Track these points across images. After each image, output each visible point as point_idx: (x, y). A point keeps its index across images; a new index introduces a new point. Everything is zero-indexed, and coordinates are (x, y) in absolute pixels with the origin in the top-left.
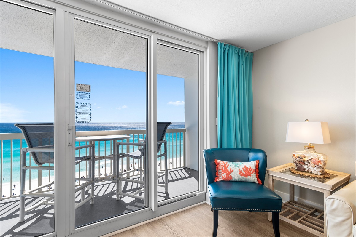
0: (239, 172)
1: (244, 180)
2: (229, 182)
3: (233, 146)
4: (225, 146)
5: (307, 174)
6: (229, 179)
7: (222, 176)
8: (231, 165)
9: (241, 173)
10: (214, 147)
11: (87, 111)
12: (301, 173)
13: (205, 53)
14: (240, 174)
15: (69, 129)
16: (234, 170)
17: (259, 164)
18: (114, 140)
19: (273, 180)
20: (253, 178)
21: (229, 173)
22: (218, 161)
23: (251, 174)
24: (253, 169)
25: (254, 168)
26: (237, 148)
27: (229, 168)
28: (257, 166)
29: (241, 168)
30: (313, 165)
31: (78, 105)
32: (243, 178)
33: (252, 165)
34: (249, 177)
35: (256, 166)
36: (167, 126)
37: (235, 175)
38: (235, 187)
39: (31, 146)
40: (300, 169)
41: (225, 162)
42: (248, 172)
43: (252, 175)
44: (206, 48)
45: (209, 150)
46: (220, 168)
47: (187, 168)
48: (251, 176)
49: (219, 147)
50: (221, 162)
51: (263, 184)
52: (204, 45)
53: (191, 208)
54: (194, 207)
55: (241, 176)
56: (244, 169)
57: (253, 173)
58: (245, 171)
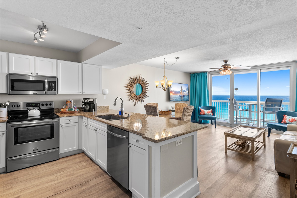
9: (289, 121)
13: (292, 67)
31: (235, 94)
34: (292, 122)
56: (291, 119)
57: (294, 121)
58: (291, 120)
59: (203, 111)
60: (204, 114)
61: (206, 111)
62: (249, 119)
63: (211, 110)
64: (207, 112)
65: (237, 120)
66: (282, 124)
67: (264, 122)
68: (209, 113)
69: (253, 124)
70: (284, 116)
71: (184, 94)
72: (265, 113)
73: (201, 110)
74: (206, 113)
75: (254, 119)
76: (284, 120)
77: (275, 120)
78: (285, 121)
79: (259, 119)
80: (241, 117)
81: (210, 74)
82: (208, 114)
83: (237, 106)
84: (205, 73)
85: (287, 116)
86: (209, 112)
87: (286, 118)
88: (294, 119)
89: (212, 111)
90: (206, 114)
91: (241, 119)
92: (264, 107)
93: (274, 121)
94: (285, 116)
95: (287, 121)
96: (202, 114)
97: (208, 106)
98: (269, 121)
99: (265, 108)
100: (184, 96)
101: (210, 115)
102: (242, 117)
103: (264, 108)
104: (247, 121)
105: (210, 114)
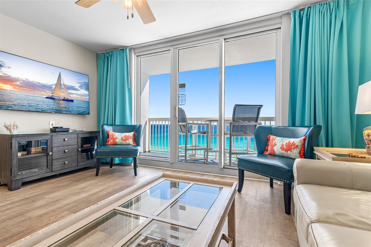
0: (281, 146)
8: (278, 140)
9: (282, 148)
11: (183, 99)
16: (277, 144)
17: (305, 140)
23: (292, 149)
24: (295, 145)
25: (298, 144)
28: (303, 142)
29: (284, 143)
31: (180, 96)
32: (284, 152)
33: (297, 140)
34: (289, 152)
35: (301, 142)
42: (289, 147)
43: (293, 151)
46: (270, 142)
48: (291, 151)
55: (282, 150)
56: (286, 144)
57: (294, 148)
58: (286, 146)
59: (113, 136)
60: (115, 144)
61: (119, 137)
62: (207, 150)
63: (131, 134)
64: (122, 139)
65: (186, 152)
66: (266, 157)
67: (231, 153)
68: (125, 140)
69: (214, 157)
70: (270, 137)
71: (71, 96)
72: (233, 136)
73: (108, 135)
74: (118, 141)
75: (216, 150)
76: (269, 148)
77: (248, 148)
78: (272, 148)
79: (223, 148)
80: (195, 146)
81: (135, 53)
82: (124, 142)
83: (186, 124)
84: (122, 49)
85: (275, 137)
86: (127, 138)
87: (274, 142)
88: (292, 142)
89: (134, 135)
90: (120, 143)
91: (195, 150)
92: (231, 123)
93: (246, 150)
94: (271, 139)
95: (277, 150)
96: (109, 143)
97: (129, 124)
98: (238, 152)
99: (232, 125)
100: (72, 101)
101: (129, 144)
102: (198, 146)
103: (230, 126)
104: (205, 154)
105: (127, 142)
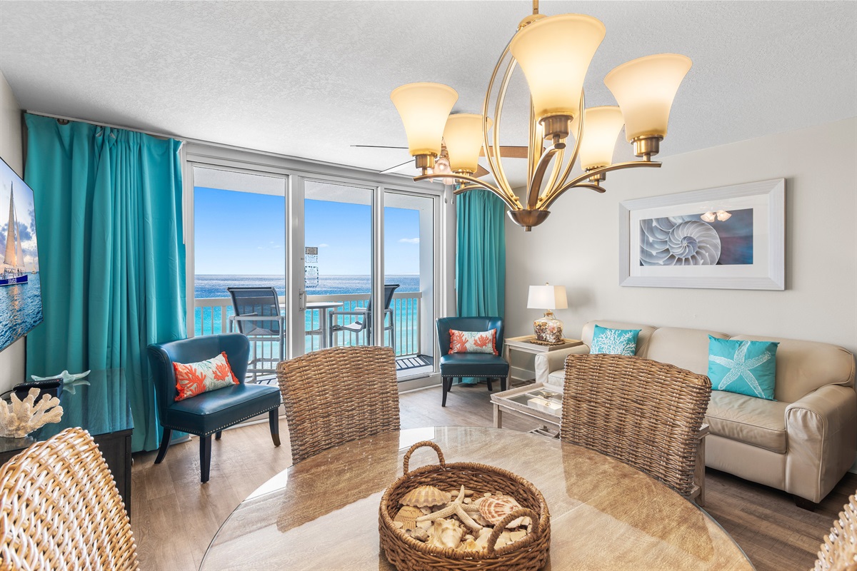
1: (479, 351)
2: (463, 353)
3: (474, 314)
4: (465, 314)
5: (546, 343)
6: (463, 351)
7: (457, 347)
8: (466, 335)
10: (452, 315)
12: (541, 342)
13: (441, 197)
14: (475, 344)
15: (300, 294)
16: (469, 341)
17: (496, 333)
18: (324, 308)
19: (510, 350)
20: (489, 348)
21: (463, 343)
22: (453, 331)
23: (487, 344)
24: (489, 339)
25: (490, 337)
26: (479, 317)
27: (464, 338)
28: (495, 335)
29: (477, 338)
30: (549, 332)
31: (307, 269)
32: (478, 349)
33: (489, 334)
34: (484, 347)
35: (493, 335)
36: (394, 289)
37: (470, 346)
38: (469, 357)
39: (238, 314)
40: (540, 338)
41: (460, 332)
42: (483, 342)
43: (488, 346)
44: (443, 191)
45: (444, 319)
46: (455, 338)
47: (423, 355)
48: (486, 346)
49: (458, 316)
50: (456, 332)
51: (500, 355)
52: (441, 188)
53: (424, 390)
54: (426, 389)
55: (476, 346)
56: (479, 338)
58: (479, 341)
59: (190, 372)
60: (203, 392)
61: (207, 371)
64: (216, 376)
68: (223, 378)
74: (210, 382)
76: (453, 346)
78: (463, 345)
82: (220, 383)
86: (223, 372)
88: (484, 336)
89: (228, 361)
90: (212, 387)
94: (457, 334)
96: (188, 394)
101: (230, 385)
105: (227, 379)
